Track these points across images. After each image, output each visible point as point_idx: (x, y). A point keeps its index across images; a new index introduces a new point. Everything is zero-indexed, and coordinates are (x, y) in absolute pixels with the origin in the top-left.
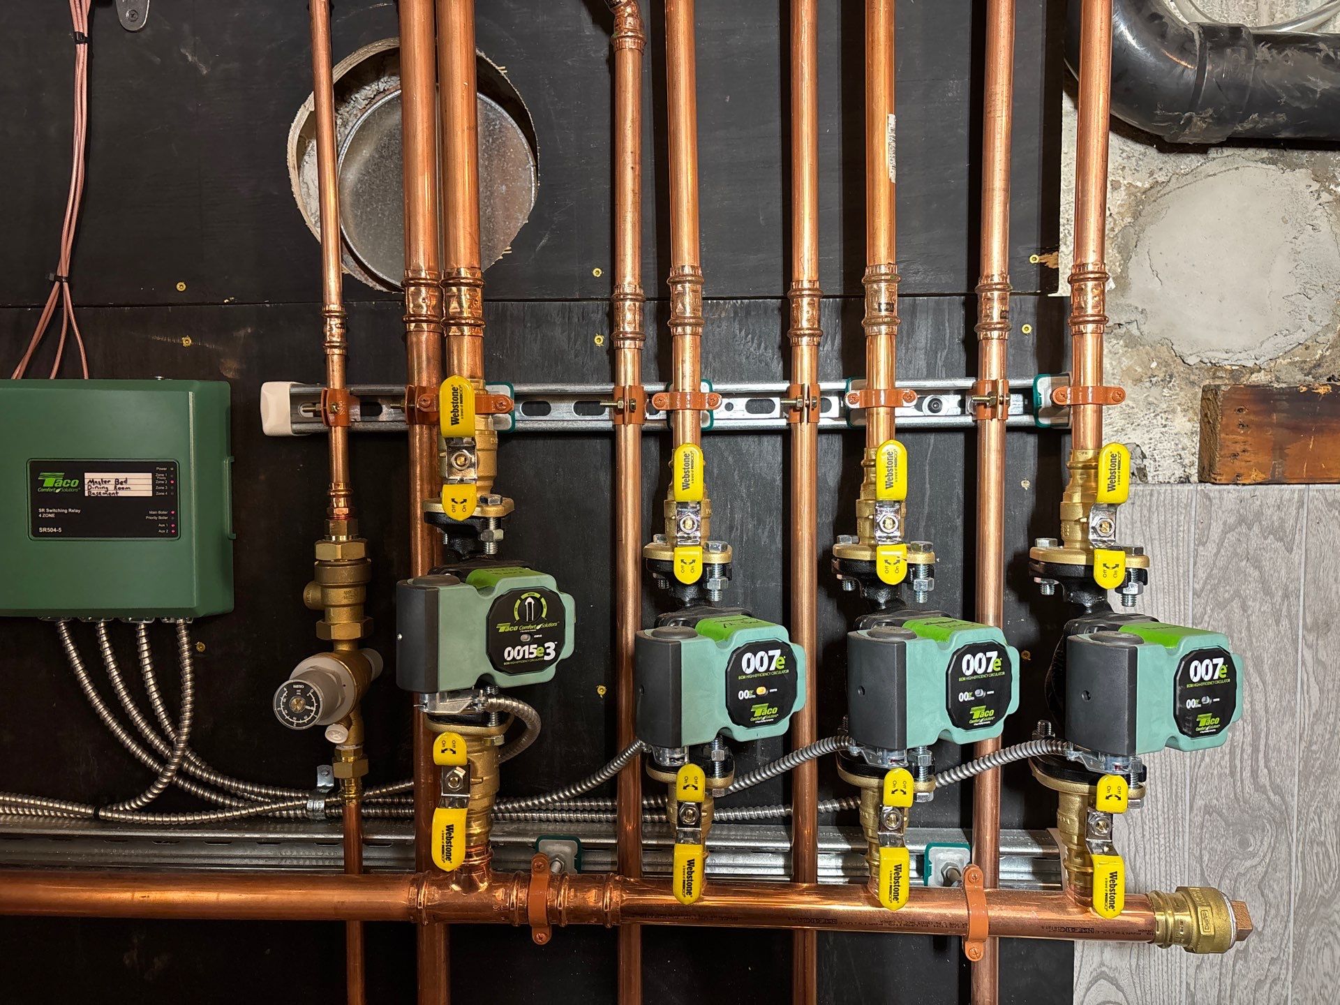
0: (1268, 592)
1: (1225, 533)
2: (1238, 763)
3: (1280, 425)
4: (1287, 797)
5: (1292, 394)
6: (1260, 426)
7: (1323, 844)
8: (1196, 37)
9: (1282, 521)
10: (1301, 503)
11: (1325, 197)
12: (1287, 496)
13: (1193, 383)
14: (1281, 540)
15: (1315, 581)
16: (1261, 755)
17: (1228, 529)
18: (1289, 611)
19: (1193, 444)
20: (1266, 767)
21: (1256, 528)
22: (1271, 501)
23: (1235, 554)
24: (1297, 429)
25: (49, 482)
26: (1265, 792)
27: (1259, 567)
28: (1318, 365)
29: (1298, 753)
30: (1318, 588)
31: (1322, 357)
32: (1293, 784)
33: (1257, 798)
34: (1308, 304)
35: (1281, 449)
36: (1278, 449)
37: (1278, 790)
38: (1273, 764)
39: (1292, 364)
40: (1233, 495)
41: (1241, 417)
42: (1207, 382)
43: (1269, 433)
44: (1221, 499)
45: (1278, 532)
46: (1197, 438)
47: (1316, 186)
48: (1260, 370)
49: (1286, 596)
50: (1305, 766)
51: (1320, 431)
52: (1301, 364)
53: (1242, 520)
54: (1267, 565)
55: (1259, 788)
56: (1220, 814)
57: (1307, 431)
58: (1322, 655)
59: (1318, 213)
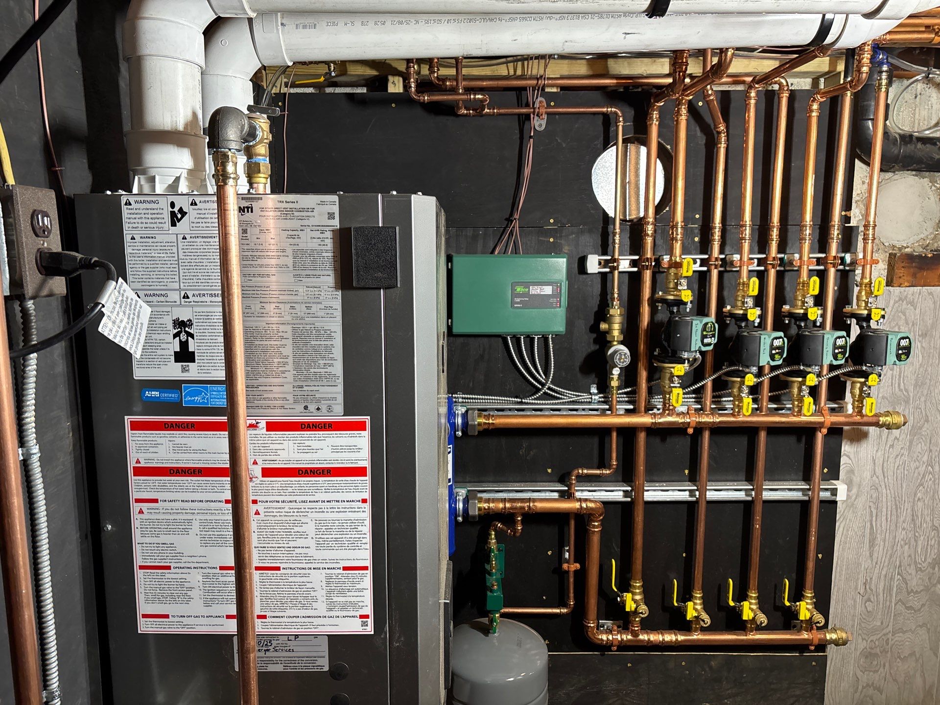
0: (907, 323)
1: (894, 303)
2: (894, 381)
3: (915, 267)
4: (910, 393)
5: (920, 257)
6: (909, 267)
7: (920, 409)
8: (898, 140)
9: (913, 299)
10: (920, 293)
11: (933, 188)
12: (915, 291)
13: (886, 252)
14: (913, 306)
15: (923, 319)
16: (902, 379)
17: (895, 302)
18: (914, 330)
19: (885, 273)
20: (903, 383)
21: (905, 302)
22: (910, 293)
23: (897, 310)
24: (921, 268)
25: (518, 290)
26: (902, 391)
27: (905, 315)
28: (927, 246)
29: (914, 378)
30: (923, 321)
31: (929, 243)
32: (911, 388)
33: (899, 393)
34: (925, 224)
35: (915, 275)
36: (914, 275)
37: (907, 391)
38: (905, 381)
39: (919, 245)
40: (898, 291)
41: (903, 265)
42: (891, 252)
43: (912, 270)
44: (894, 292)
45: (912, 303)
46: (886, 271)
47: (930, 184)
48: (908, 247)
49: (913, 325)
50: (916, 383)
51: (928, 269)
52: (922, 246)
53: (900, 299)
54: (907, 314)
55: (900, 390)
56: (887, 399)
57: (924, 269)
58: (924, 345)
59: (930, 193)
